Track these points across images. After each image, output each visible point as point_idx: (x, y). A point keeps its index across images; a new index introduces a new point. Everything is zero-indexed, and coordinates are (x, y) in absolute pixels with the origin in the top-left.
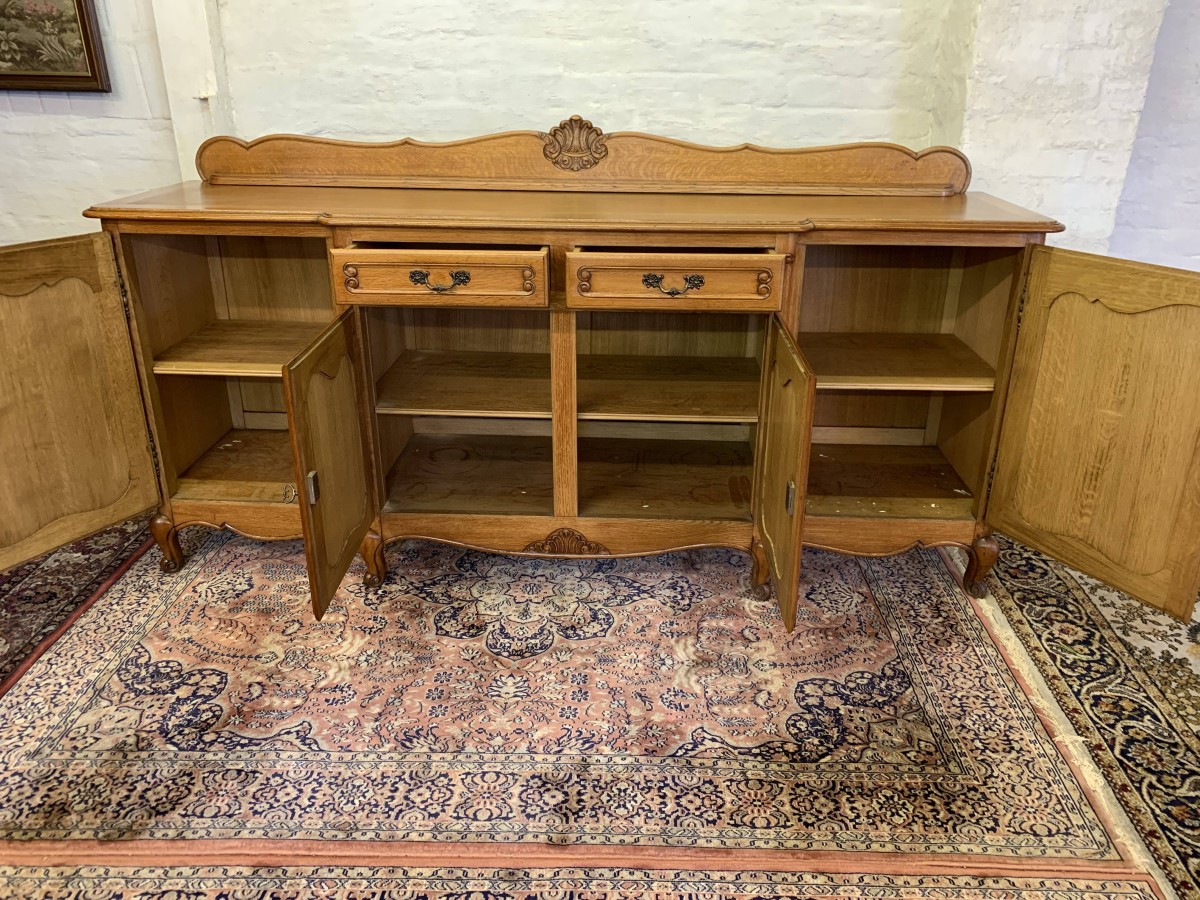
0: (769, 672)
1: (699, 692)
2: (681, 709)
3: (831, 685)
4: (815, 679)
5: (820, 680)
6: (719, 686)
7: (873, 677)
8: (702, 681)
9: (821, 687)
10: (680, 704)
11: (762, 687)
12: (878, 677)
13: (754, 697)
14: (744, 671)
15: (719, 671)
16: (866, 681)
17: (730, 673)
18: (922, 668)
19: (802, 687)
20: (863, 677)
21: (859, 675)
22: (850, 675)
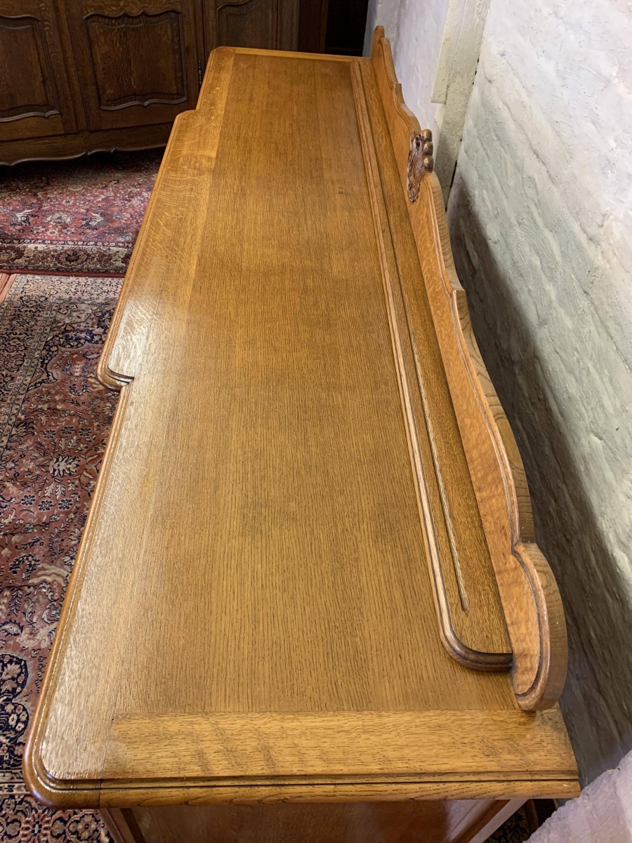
0: (47, 639)
1: (30, 582)
2: (11, 569)
3: (14, 689)
4: (27, 676)
5: (25, 681)
6: (36, 597)
7: (16, 732)
8: (44, 585)
9: (13, 679)
10: (19, 568)
11: (27, 630)
12: (16, 738)
13: (15, 622)
14: (52, 619)
15: (56, 598)
16: (12, 723)
17: (52, 607)
18: (19, 788)
19: (16, 663)
20: (18, 721)
21: (23, 718)
22: (24, 709)
